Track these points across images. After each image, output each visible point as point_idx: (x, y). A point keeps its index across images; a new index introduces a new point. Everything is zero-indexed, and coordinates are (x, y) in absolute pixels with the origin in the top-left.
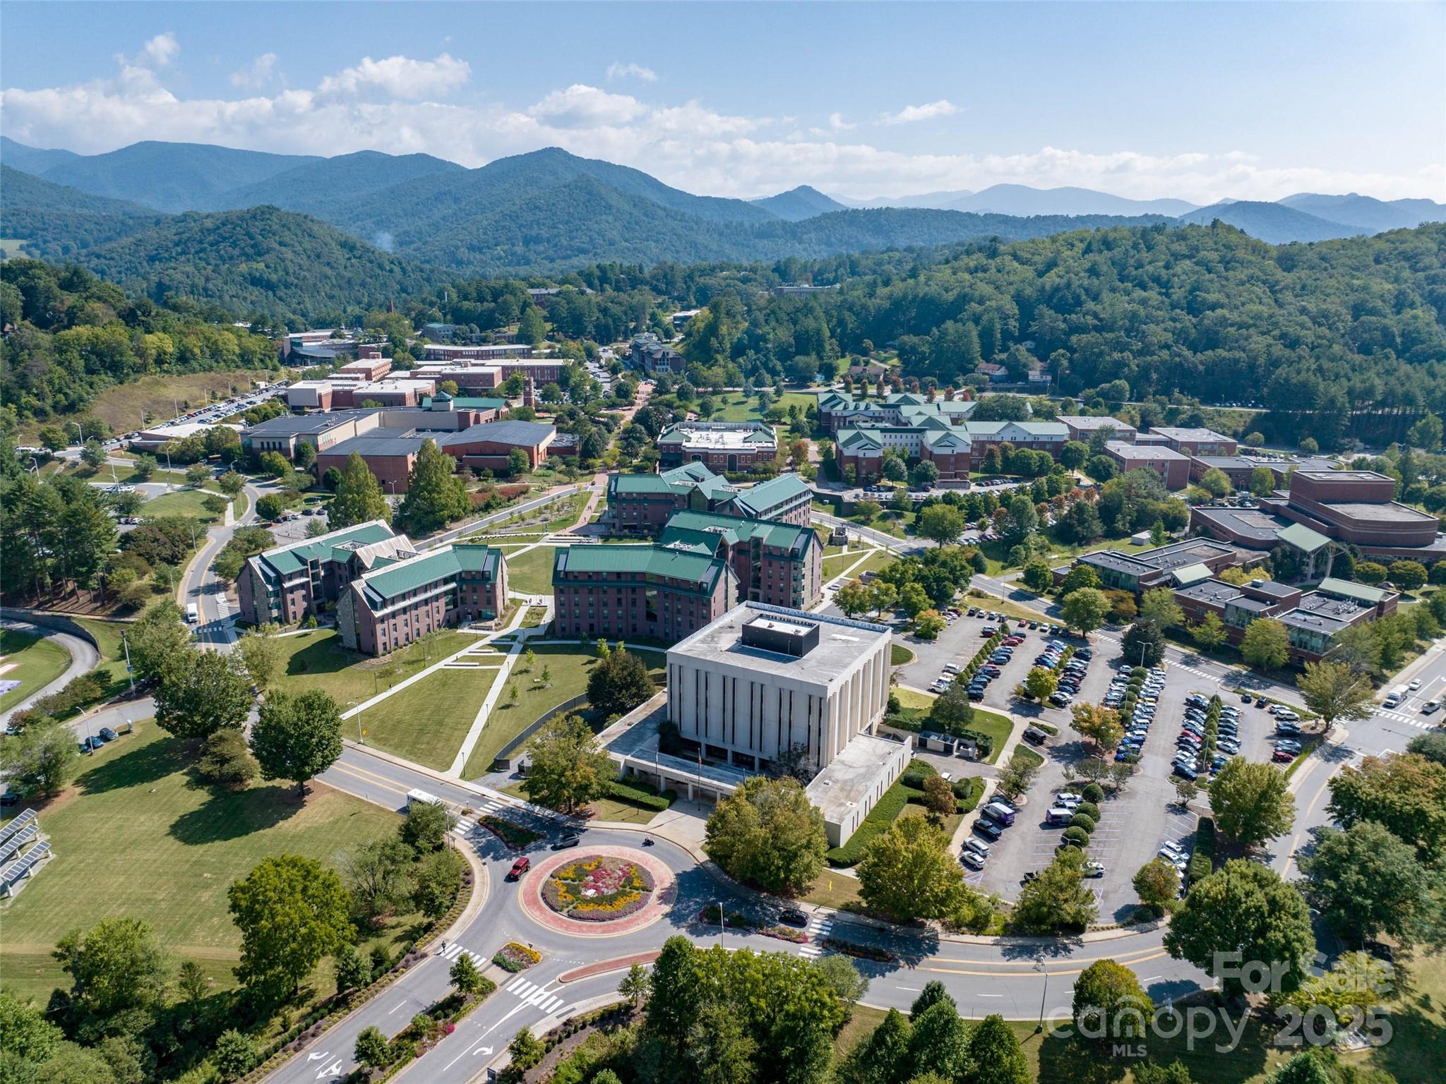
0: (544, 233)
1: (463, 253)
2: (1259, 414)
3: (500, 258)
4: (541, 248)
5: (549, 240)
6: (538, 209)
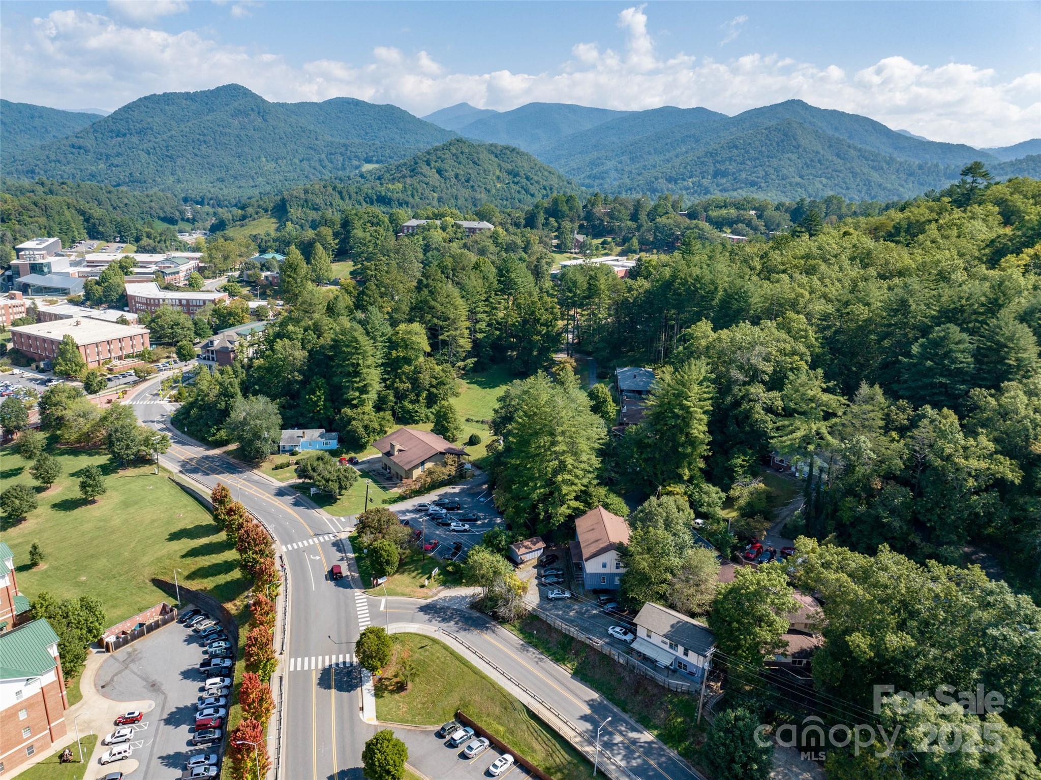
3: (687, 189)
4: (724, 181)
5: (734, 173)
6: (736, 147)
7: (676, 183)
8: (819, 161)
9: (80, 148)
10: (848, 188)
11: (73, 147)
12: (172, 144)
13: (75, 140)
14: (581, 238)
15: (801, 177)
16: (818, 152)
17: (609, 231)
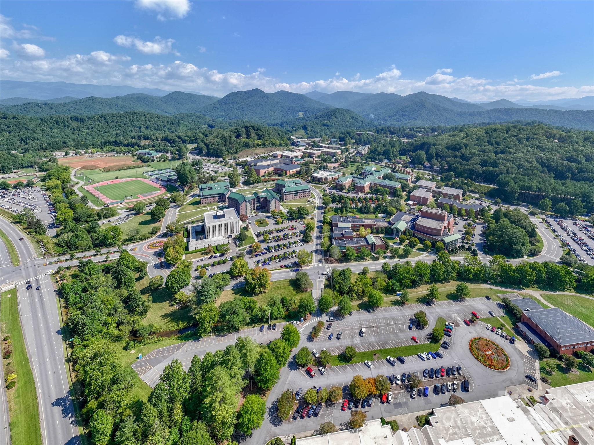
0: (407, 114)
1: (387, 118)
2: (494, 188)
6: (407, 108)
9: (216, 108)
13: (214, 106)
17: (395, 133)
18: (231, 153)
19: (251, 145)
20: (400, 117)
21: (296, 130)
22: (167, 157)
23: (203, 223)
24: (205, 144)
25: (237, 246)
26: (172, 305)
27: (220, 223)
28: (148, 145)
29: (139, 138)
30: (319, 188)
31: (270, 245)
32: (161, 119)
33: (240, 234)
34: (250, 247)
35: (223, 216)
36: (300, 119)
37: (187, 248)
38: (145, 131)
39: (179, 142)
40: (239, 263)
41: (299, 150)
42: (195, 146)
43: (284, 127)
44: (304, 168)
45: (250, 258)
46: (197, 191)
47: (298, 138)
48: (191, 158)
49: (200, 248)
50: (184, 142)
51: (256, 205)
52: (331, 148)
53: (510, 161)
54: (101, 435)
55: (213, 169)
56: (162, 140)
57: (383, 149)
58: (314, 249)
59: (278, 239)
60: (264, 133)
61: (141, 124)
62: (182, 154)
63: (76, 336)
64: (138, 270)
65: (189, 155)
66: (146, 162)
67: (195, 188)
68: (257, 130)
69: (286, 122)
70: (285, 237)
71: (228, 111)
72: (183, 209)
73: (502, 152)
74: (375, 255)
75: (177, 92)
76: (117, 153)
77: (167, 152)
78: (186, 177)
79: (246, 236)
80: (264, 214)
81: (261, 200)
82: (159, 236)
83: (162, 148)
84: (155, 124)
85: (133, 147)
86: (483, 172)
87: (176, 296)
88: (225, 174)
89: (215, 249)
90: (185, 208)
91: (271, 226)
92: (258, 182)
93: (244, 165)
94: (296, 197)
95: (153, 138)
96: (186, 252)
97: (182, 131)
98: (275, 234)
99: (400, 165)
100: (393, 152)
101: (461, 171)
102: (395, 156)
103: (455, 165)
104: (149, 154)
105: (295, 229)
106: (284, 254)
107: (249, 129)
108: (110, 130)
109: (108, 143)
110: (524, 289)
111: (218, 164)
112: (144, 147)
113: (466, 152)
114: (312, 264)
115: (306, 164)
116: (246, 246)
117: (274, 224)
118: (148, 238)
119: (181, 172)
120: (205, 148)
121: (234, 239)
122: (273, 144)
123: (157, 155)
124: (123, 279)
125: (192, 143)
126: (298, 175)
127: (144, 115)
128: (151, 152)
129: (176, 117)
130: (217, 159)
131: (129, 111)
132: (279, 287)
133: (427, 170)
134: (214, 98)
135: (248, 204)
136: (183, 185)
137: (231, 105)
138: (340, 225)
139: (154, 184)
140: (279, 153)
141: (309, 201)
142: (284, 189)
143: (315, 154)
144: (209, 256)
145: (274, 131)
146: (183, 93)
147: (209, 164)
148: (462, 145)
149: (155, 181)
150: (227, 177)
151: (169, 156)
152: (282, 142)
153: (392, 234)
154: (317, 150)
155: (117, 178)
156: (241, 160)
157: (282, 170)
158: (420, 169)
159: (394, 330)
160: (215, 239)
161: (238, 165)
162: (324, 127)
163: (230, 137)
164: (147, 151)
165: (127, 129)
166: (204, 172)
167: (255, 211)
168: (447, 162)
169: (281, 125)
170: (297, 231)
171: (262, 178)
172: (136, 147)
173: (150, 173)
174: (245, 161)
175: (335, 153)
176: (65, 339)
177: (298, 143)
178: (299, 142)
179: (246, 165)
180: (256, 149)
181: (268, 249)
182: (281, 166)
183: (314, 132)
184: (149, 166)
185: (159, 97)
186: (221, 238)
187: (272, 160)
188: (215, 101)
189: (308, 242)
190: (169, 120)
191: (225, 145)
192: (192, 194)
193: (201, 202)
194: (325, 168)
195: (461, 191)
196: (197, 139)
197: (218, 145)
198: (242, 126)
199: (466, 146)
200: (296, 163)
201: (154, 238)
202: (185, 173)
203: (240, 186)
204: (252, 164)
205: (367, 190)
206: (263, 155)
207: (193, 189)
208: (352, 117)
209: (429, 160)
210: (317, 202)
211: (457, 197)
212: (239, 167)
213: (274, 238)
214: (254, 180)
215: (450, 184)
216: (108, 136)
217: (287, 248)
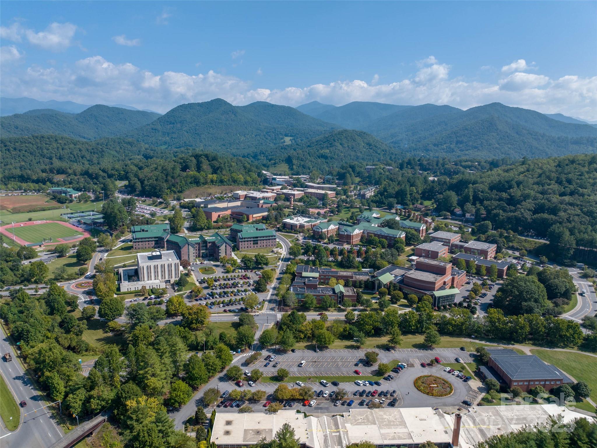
0: (465, 140)
2: (545, 244)
3: (443, 149)
4: (461, 146)
5: (466, 142)
6: (467, 129)
7: (438, 146)
8: (508, 137)
9: (155, 130)
10: (521, 149)
11: (152, 129)
12: (197, 128)
13: (153, 126)
14: (421, 172)
15: (498, 144)
16: (507, 132)
17: (429, 169)
18: (175, 192)
19: (202, 180)
20: (452, 146)
21: (275, 164)
22: (89, 197)
23: (137, 267)
24: (139, 180)
25: (175, 291)
26: (106, 332)
27: (156, 264)
28: (64, 181)
29: (51, 171)
30: (291, 237)
31: (215, 291)
32: (78, 146)
33: (180, 279)
34: (191, 292)
35: (159, 257)
36: (284, 148)
37: (119, 289)
38: (57, 164)
39: (103, 178)
40: (176, 301)
41: (273, 190)
42: (126, 183)
43: (258, 160)
44: (274, 213)
45: (190, 302)
46: (129, 236)
47: (275, 175)
48: (120, 197)
49: (133, 289)
50: (110, 176)
51: (201, 251)
52: (322, 188)
53: (577, 206)
54: (57, 392)
55: (149, 212)
56: (81, 174)
57: (397, 189)
58: (268, 298)
59: (225, 286)
60: (222, 165)
61: (51, 153)
62: (109, 193)
63: (22, 341)
64: (68, 304)
65: (117, 194)
66: (62, 203)
67: (126, 233)
68: (213, 160)
69: (262, 153)
70: (235, 285)
71: (174, 135)
72: (112, 254)
73: (572, 194)
74: (342, 307)
75: (98, 106)
76: (25, 191)
77: (89, 191)
78: (115, 217)
79: (187, 282)
80: (212, 262)
81: (209, 245)
82: (86, 278)
83: (82, 185)
84: (71, 153)
85: (44, 184)
86: (534, 221)
87: (109, 323)
88: (165, 217)
89: (150, 292)
90: (114, 253)
91: (219, 273)
92: (209, 228)
93: (189, 207)
94: (256, 245)
95: (70, 171)
96: (118, 293)
97: (107, 163)
98: (222, 282)
99: (419, 213)
100: (411, 194)
101: (503, 220)
102: (414, 200)
103: (495, 212)
104: (65, 192)
105: (249, 278)
106: (230, 301)
107: (200, 159)
108: (13, 161)
109: (13, 177)
110: (513, 344)
111: (156, 206)
112: (58, 184)
113: (516, 192)
114: (262, 311)
115: (279, 209)
116: (186, 292)
117: (223, 272)
118: (75, 279)
119: (109, 211)
120: (138, 185)
121: (173, 285)
122: (235, 181)
123: (76, 194)
124: (56, 306)
125: (121, 179)
126: (264, 221)
127: (56, 140)
128: (69, 190)
129: (98, 144)
130: (155, 199)
131: (36, 135)
132: (219, 327)
133: (456, 220)
134: (152, 113)
135: (191, 249)
136: (111, 230)
137: (179, 125)
138: (304, 274)
139: (75, 228)
140: (241, 193)
141: (273, 251)
142: (239, 234)
143: (294, 195)
144: (143, 298)
145: (239, 163)
146: (107, 107)
147: (144, 206)
148: (513, 183)
149: (76, 224)
150: (167, 222)
151: (92, 196)
152: (248, 179)
153: (373, 288)
154: (298, 190)
155: (30, 220)
156: (186, 200)
157: (241, 214)
158: (447, 219)
159: (337, 365)
160: (150, 282)
161: (183, 207)
162: (319, 160)
163: (173, 169)
164: (63, 188)
165: (34, 160)
166: (137, 215)
167: (201, 258)
168: (486, 208)
169: (255, 157)
170: (251, 282)
171: (213, 224)
172: (48, 183)
173: (69, 215)
174: (192, 202)
175: (325, 195)
176: (12, 344)
177: (273, 181)
178: (275, 179)
179: (193, 207)
180: (209, 188)
181: (212, 295)
182: (243, 210)
183: (304, 167)
184: (67, 207)
185: (73, 114)
186: (157, 281)
187: (230, 201)
188: (155, 119)
189: (262, 292)
190: (90, 148)
191: (166, 181)
192: (123, 238)
193: (134, 247)
194: (303, 213)
195: (494, 247)
196: (127, 173)
197: (156, 180)
198: (191, 154)
199: (519, 184)
200: (265, 206)
201: (81, 279)
202: (113, 212)
203: (184, 232)
204: (202, 206)
205: (356, 240)
206: (219, 195)
207: (123, 233)
208: (369, 144)
209: (461, 204)
210: (284, 252)
211: (484, 253)
212: (183, 210)
213: (220, 285)
214: (203, 225)
215: (483, 237)
216: (10, 169)
217: (235, 295)
